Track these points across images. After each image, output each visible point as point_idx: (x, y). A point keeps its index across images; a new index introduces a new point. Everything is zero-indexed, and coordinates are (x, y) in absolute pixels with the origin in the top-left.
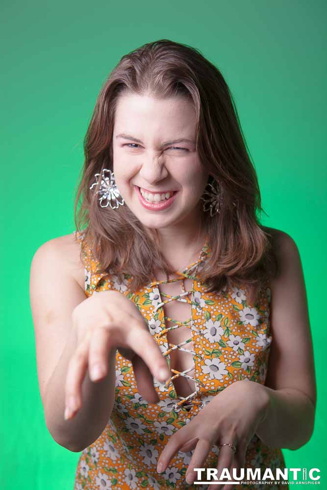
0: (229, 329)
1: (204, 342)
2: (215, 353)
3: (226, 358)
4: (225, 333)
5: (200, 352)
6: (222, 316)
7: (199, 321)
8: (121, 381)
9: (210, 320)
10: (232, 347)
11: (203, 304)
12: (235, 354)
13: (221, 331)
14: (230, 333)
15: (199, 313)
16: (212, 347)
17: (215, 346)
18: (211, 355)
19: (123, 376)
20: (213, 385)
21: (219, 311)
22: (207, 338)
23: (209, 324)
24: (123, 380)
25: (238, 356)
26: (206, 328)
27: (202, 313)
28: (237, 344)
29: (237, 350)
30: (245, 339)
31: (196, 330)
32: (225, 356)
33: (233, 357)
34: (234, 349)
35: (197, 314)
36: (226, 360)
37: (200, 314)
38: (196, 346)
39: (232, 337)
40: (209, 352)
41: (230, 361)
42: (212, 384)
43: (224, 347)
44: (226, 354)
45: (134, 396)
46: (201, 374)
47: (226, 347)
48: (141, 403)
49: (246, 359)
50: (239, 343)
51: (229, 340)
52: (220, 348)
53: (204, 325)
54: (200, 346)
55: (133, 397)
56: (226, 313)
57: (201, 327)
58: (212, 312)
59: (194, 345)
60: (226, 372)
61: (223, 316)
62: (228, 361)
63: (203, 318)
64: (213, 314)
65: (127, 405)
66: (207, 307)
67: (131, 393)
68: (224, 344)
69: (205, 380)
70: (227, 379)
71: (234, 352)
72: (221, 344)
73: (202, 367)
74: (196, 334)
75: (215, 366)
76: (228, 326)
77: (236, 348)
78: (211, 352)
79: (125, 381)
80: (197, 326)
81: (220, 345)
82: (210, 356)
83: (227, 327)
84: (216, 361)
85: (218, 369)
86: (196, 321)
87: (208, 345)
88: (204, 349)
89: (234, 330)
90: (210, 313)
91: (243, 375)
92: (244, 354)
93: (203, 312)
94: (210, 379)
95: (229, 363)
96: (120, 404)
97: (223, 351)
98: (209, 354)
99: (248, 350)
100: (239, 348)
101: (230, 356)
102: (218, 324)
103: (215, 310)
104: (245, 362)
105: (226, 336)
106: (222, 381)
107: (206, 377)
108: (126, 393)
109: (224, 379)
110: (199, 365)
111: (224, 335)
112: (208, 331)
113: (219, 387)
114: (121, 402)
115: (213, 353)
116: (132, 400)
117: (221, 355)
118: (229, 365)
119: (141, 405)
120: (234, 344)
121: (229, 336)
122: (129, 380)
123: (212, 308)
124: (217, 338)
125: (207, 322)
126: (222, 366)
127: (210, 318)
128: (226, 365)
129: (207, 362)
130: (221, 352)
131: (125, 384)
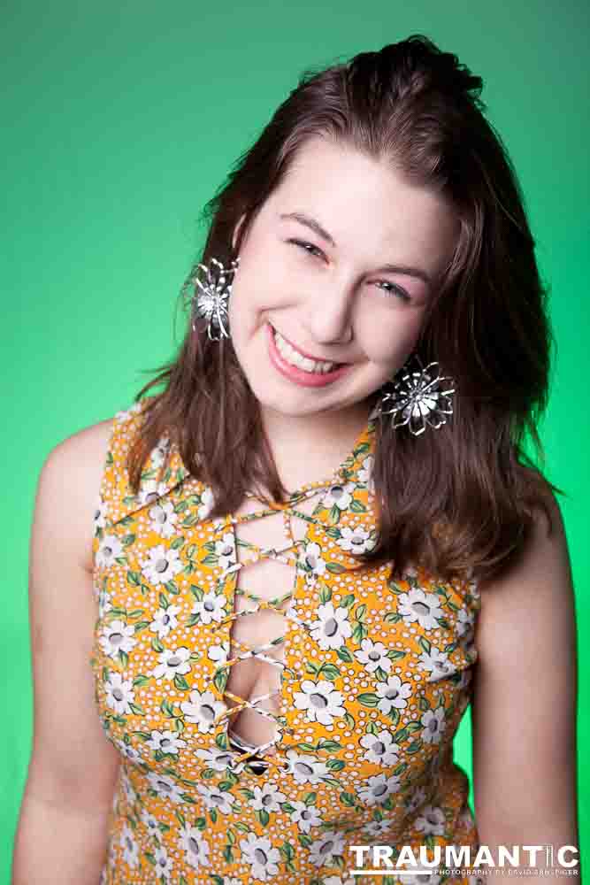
0: (365, 627)
1: (308, 647)
2: (327, 670)
3: (346, 684)
4: (353, 634)
5: (298, 666)
6: (354, 599)
7: (307, 602)
8: (129, 704)
9: (329, 604)
10: (365, 664)
11: (320, 568)
12: (368, 679)
13: (346, 629)
14: (364, 636)
15: (310, 586)
16: (321, 657)
17: (328, 656)
18: (316, 673)
19: (133, 695)
20: (310, 735)
21: (351, 588)
22: (315, 639)
23: (326, 612)
24: (132, 701)
25: (374, 684)
26: (319, 619)
27: (315, 588)
28: (375, 660)
29: (374, 672)
30: (395, 652)
31: (296, 620)
32: (346, 680)
33: (364, 684)
34: (367, 668)
35: (306, 588)
36: (347, 688)
37: (311, 589)
38: (292, 652)
39: (366, 644)
40: (314, 668)
41: (355, 691)
42: (310, 731)
43: (346, 661)
44: (349, 676)
45: (150, 735)
46: (292, 708)
47: (351, 661)
48: (165, 750)
49: (391, 691)
50: (379, 657)
51: (361, 649)
52: (339, 662)
53: (316, 611)
54: (298, 653)
55: (149, 738)
56: (365, 595)
57: (308, 614)
58: (335, 589)
59: (289, 649)
60: (341, 712)
61: (356, 601)
62: (351, 690)
63: (316, 596)
64: (337, 593)
65: (141, 751)
66: (327, 577)
67: (146, 729)
68: (349, 655)
69: (296, 721)
70: (342, 725)
71: (368, 675)
72: (343, 654)
73: (296, 696)
74: (295, 627)
75: (322, 697)
76: (362, 620)
77: (372, 667)
78: (318, 668)
79: (135, 704)
80: (301, 612)
81: (341, 656)
82: (315, 675)
83: (361, 623)
84: (324, 687)
85: (326, 704)
86: (300, 602)
87: (314, 653)
88: (305, 660)
89: (374, 632)
90: (331, 591)
91: (378, 723)
92: (386, 682)
93: (318, 586)
94: (307, 720)
95: (353, 695)
96: (130, 748)
97: (343, 669)
98: (312, 670)
99: (397, 675)
100: (379, 667)
101: (357, 681)
102: (342, 613)
103: (342, 585)
104: (387, 697)
105: (355, 641)
106: (330, 728)
107: (301, 716)
108: (137, 729)
109: (336, 725)
110: (289, 690)
111: (351, 637)
112: (322, 624)
113: (323, 740)
114: (131, 744)
115: (321, 670)
116: (148, 743)
117: (337, 677)
118: (352, 698)
119: (166, 755)
120: (370, 658)
121: (361, 640)
122: (143, 702)
123: (338, 579)
124: (336, 642)
125: (322, 606)
126: (335, 699)
127: (330, 599)
128: (344, 699)
129: (308, 686)
130: (338, 671)
131: (135, 710)
